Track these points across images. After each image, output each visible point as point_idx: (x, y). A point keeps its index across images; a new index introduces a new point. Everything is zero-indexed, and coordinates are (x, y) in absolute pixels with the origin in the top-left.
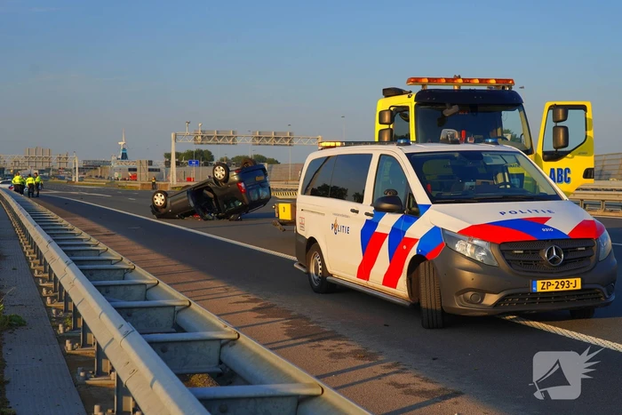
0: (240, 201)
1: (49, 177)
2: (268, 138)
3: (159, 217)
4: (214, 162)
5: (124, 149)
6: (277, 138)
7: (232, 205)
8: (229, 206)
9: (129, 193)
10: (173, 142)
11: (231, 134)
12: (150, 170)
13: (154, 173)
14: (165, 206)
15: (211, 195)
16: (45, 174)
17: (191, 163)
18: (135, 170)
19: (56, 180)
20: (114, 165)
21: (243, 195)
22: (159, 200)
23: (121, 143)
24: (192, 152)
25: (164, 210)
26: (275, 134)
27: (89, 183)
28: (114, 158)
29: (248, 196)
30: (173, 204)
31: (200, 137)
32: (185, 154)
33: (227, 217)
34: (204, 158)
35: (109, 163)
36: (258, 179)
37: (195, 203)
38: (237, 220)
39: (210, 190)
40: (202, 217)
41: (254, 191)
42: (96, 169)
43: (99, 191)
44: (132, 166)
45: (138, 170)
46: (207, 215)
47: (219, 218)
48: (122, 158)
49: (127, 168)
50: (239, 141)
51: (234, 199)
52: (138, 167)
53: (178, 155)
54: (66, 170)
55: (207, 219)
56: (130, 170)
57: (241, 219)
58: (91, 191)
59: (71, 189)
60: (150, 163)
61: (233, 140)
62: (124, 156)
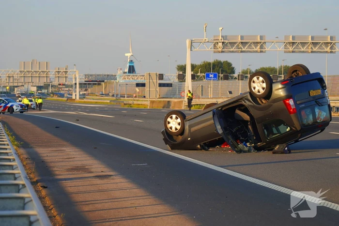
0: (287, 126)
1: (48, 94)
2: (303, 44)
3: (174, 147)
4: (236, 75)
5: (131, 61)
6: (315, 44)
7: (275, 131)
8: (271, 132)
9: (136, 113)
10: (188, 50)
11: (259, 40)
12: (161, 85)
13: (166, 89)
14: (182, 132)
15: (246, 117)
16: (43, 91)
17: (208, 76)
18: (143, 85)
19: (55, 98)
20: (120, 80)
21: (292, 116)
22: (174, 124)
23: (128, 55)
24: (209, 64)
25: (180, 138)
26: (312, 38)
27: (93, 100)
28: (120, 72)
29: (300, 119)
30: (193, 129)
31: (220, 44)
32: (201, 66)
33: (269, 147)
34: (223, 70)
35: (114, 77)
36: (313, 93)
37: (224, 128)
38: (284, 152)
39: (245, 110)
40: (234, 147)
41: (308, 111)
42: (99, 84)
43: (102, 110)
44: (140, 81)
45: (147, 85)
46: (241, 146)
47: (258, 149)
48: (130, 72)
49: (135, 82)
50: (268, 48)
51: (279, 122)
52: (146, 82)
53: (193, 67)
54: (67, 86)
55: (240, 151)
56: (138, 85)
57: (289, 151)
58: (93, 110)
59: (70, 108)
60: (161, 77)
61: (261, 47)
62: (132, 70)
